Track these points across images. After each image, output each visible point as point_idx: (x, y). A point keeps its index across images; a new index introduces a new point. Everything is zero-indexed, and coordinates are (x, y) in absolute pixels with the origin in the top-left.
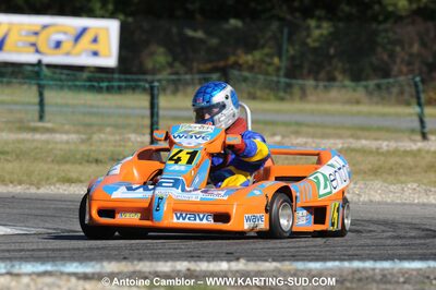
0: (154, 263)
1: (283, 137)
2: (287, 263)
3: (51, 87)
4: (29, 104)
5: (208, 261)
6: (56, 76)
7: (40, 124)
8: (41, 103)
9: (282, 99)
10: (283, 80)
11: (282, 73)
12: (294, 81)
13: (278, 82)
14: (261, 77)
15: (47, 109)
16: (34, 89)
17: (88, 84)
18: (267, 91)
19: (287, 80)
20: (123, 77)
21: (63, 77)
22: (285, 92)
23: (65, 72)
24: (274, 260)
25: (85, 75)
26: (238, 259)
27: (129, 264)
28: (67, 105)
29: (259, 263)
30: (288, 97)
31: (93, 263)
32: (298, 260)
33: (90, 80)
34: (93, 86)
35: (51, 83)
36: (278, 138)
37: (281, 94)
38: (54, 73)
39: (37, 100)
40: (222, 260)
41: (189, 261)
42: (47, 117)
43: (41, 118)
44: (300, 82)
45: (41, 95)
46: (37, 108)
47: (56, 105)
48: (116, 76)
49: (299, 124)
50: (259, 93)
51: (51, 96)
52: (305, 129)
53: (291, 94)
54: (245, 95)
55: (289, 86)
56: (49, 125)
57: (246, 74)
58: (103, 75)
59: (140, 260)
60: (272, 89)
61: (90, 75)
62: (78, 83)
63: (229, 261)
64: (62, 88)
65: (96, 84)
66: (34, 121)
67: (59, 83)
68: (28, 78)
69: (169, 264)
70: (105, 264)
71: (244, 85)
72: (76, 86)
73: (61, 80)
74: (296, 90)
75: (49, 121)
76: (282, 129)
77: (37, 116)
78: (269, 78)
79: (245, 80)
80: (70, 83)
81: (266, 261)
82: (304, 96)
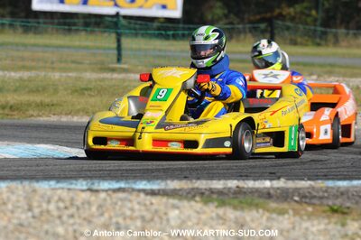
0: (209, 182)
1: (319, 76)
2: (320, 181)
3: (127, 35)
4: (109, 49)
5: (254, 180)
6: (132, 26)
7: (118, 66)
8: (119, 48)
9: (319, 45)
10: (319, 29)
11: (319, 23)
12: (328, 30)
13: (315, 31)
14: (301, 27)
15: (123, 53)
16: (114, 36)
17: (157, 32)
18: (306, 38)
19: (323, 29)
20: (186, 26)
21: (137, 26)
22: (321, 38)
23: (139, 22)
24: (309, 179)
25: (156, 24)
26: (279, 178)
27: (189, 182)
28: (140, 50)
29: (297, 181)
30: (323, 42)
31: (159, 181)
32: (329, 179)
33: (159, 29)
34: (161, 34)
35: (127, 31)
36: (315, 77)
37: (318, 40)
38: (130, 23)
39: (115, 45)
40: (265, 179)
41: (238, 180)
42: (123, 60)
43: (119, 60)
44: (334, 30)
45: (119, 41)
46: (116, 52)
47: (132, 50)
48: (181, 26)
49: (332, 65)
50: (299, 40)
51: (127, 43)
52: (337, 70)
53: (326, 40)
54: (288, 41)
55: (324, 33)
56: (125, 66)
57: (289, 24)
58: (170, 25)
59: (198, 179)
60: (309, 36)
61: (159, 24)
62: (149, 32)
63: (271, 180)
64: (136, 35)
65: (163, 32)
66: (112, 63)
67: (133, 31)
68: (107, 27)
69: (222, 182)
70: (169, 182)
71: (286, 33)
72: (147, 34)
73: (135, 29)
74: (330, 37)
75: (125, 63)
76: (318, 70)
77: (115, 58)
78: (307, 27)
79: (288, 28)
80: (142, 32)
81: (303, 179)
82: (336, 42)
